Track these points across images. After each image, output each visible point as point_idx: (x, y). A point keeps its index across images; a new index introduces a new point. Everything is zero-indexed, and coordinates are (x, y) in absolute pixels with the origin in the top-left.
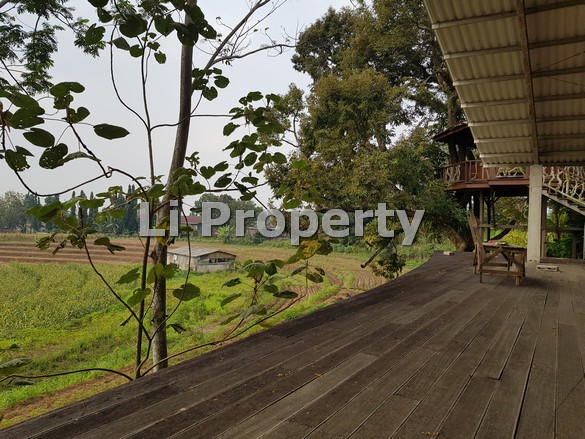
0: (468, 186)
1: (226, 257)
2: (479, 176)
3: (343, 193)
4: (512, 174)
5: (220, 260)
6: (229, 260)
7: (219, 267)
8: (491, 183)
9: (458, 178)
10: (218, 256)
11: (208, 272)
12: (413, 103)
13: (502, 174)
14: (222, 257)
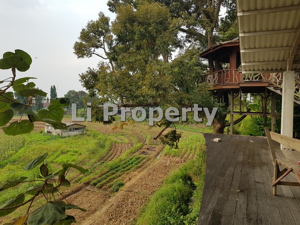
0: (224, 87)
1: (80, 127)
2: (231, 80)
3: (138, 93)
4: (256, 78)
5: (76, 129)
6: (81, 128)
7: (76, 133)
8: (241, 85)
9: (216, 81)
10: (75, 127)
11: (69, 136)
12: (185, 35)
13: (249, 79)
14: (77, 127)
